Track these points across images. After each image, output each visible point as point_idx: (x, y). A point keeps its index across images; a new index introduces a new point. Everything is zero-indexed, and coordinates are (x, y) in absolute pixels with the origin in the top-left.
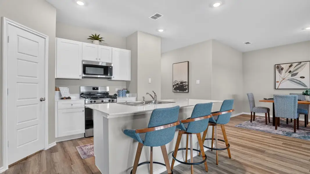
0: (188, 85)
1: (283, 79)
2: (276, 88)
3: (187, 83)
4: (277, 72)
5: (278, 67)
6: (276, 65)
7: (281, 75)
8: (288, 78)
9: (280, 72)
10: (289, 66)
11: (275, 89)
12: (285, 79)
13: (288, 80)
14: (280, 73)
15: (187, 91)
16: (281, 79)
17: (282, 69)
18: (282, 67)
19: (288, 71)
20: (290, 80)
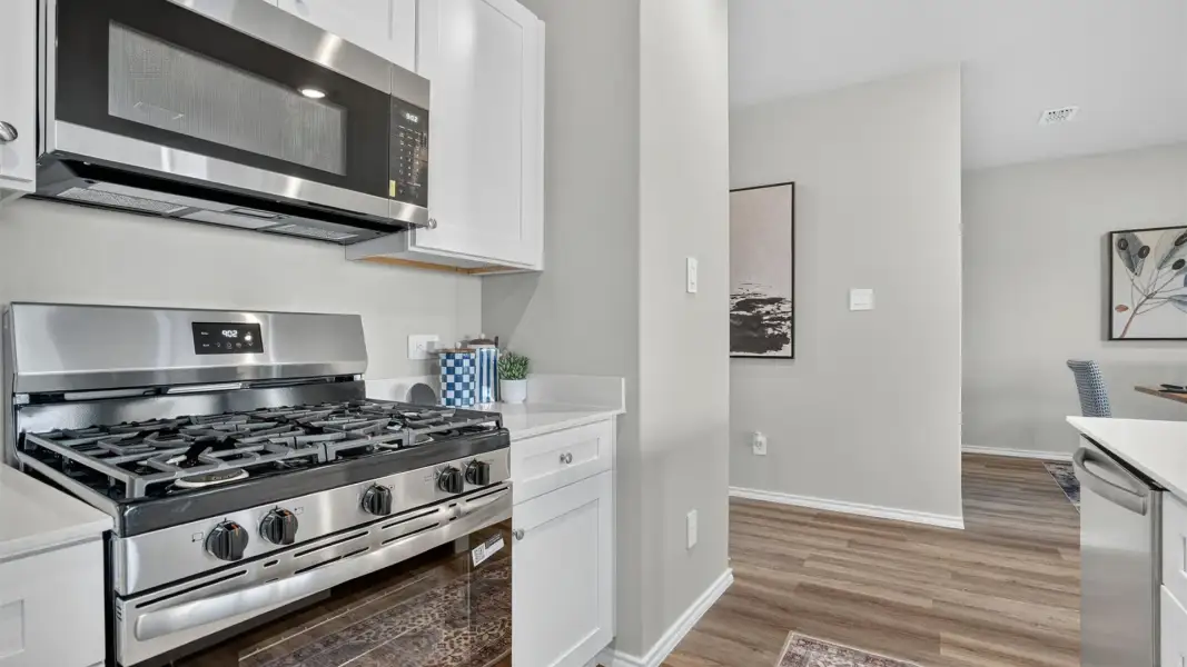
0: (792, 319)
1: (1148, 298)
2: (1116, 335)
3: (786, 307)
4: (1119, 263)
5: (1124, 245)
6: (1115, 236)
7: (1136, 279)
8: (1172, 294)
9: (1132, 267)
10: (1173, 240)
11: (1111, 338)
12: (1157, 295)
13: (1170, 299)
14: (1133, 270)
15: (786, 350)
16: (1139, 297)
17: (1144, 252)
18: (1145, 244)
19: (1172, 262)
20: (1179, 301)
